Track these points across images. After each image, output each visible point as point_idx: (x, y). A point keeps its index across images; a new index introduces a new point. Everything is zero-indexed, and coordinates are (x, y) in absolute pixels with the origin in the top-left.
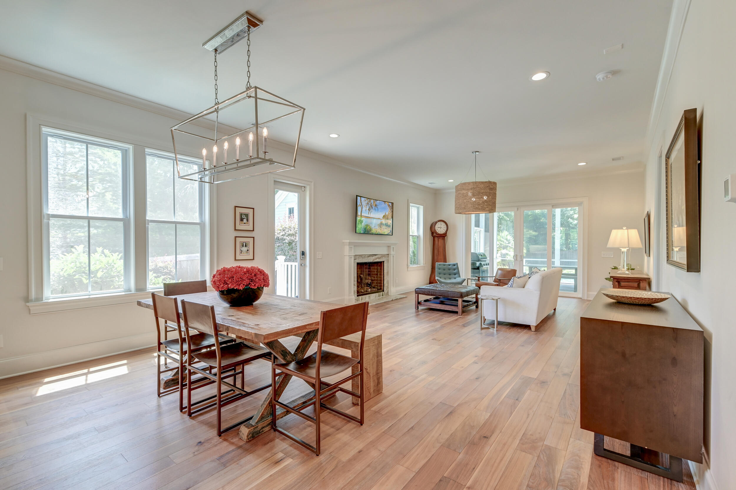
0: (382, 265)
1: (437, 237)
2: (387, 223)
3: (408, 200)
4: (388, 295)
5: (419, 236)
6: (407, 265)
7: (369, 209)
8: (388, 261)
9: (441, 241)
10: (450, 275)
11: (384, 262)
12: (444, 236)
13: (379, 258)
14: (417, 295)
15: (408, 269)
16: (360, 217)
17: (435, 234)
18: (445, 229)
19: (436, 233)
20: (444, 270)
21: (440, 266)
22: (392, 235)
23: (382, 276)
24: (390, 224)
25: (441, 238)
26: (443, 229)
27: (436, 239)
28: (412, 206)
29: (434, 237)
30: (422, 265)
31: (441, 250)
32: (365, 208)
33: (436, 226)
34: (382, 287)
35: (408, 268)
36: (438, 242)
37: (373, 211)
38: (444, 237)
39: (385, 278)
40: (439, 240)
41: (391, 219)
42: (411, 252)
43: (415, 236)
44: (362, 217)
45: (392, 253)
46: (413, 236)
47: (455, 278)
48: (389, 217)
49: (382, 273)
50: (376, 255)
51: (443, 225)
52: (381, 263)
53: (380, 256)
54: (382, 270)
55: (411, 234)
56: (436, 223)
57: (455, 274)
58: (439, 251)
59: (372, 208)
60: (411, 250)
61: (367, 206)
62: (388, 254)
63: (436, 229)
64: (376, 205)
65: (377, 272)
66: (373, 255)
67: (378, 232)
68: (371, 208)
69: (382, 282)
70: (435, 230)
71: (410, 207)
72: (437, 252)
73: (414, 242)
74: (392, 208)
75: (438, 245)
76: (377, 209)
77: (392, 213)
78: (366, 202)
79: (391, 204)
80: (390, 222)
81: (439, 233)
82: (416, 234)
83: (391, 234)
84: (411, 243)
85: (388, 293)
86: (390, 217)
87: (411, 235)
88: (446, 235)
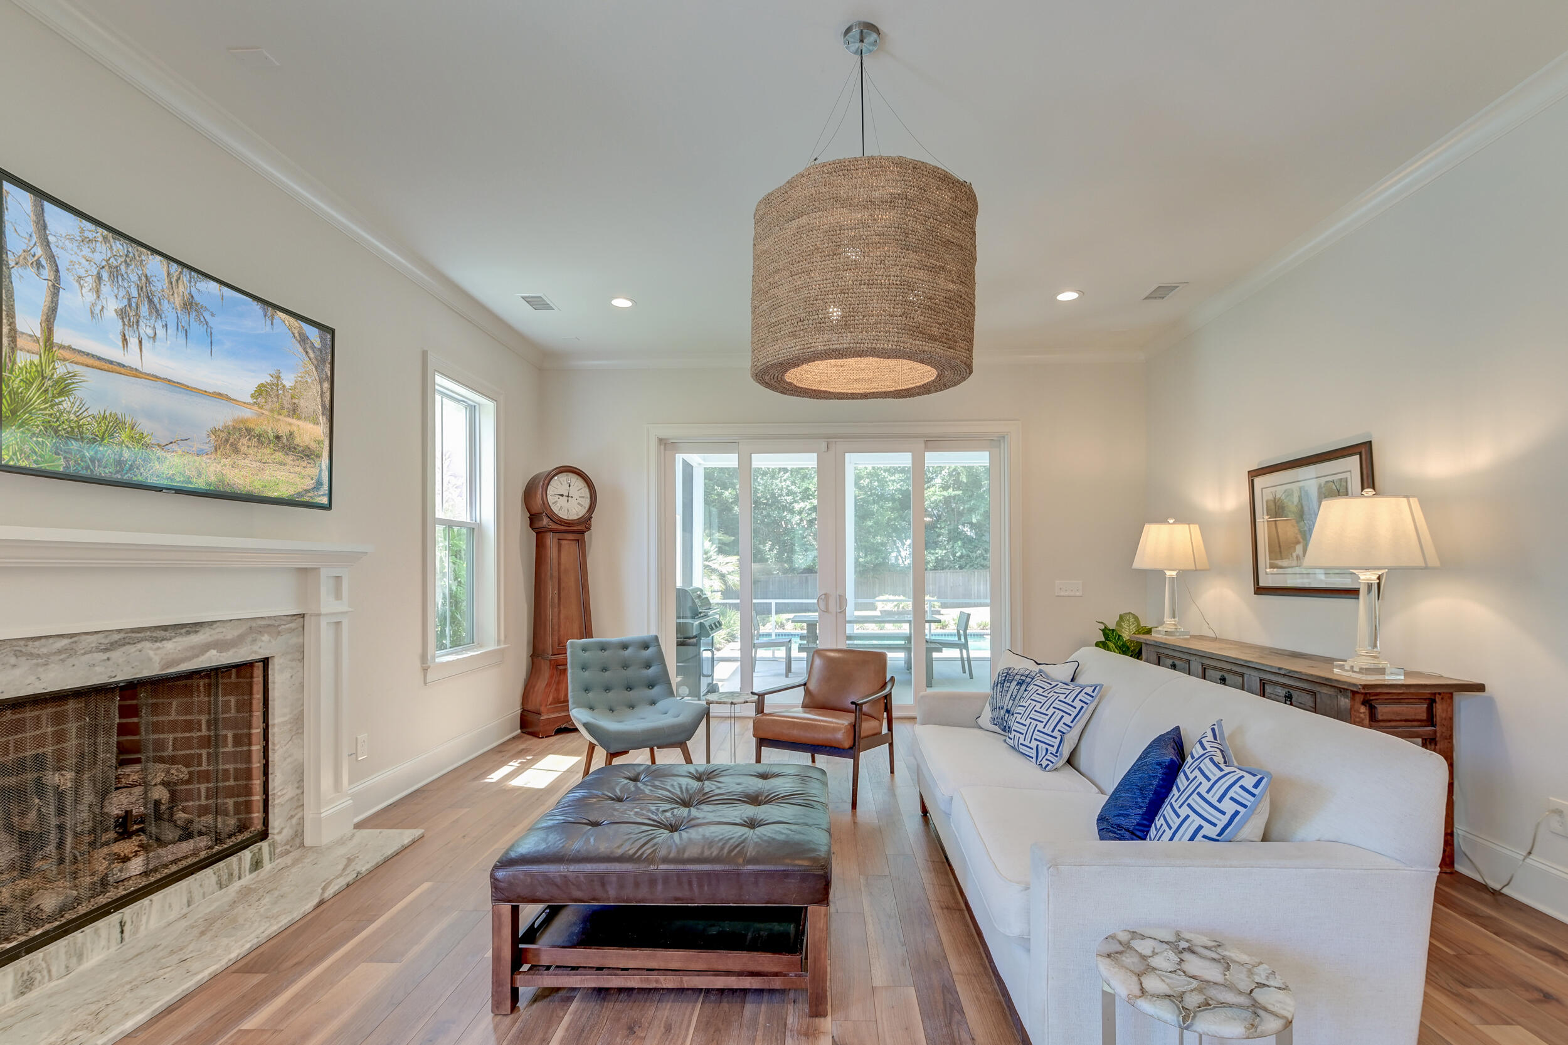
0: (251, 685)
1: (554, 531)
2: (291, 434)
3: (424, 354)
4: (302, 845)
5: (480, 525)
6: (424, 657)
7: (122, 314)
8: (300, 653)
9: (569, 548)
10: (629, 688)
11: (266, 662)
12: (579, 528)
13: (221, 645)
14: (506, 908)
15: (425, 676)
16: (34, 347)
17: (545, 521)
18: (586, 503)
19: (553, 517)
20: (605, 669)
21: (587, 654)
22: (329, 507)
23: (257, 748)
24: (313, 445)
25: (571, 536)
26: (579, 504)
27: (551, 540)
28: (443, 394)
29: (540, 533)
30: (492, 646)
31: (570, 581)
32: (90, 297)
33: (551, 490)
34: (257, 815)
35: (425, 670)
36: (559, 551)
37: (161, 332)
38: (582, 532)
39: (275, 757)
40: (563, 542)
41: (323, 420)
42: (439, 600)
43: (460, 524)
44: (59, 353)
45: (328, 605)
46: (450, 525)
47: (653, 703)
48: (302, 403)
49: (257, 731)
50: (194, 627)
51: (577, 487)
52: (244, 668)
53: (230, 634)
54: (258, 714)
55: (439, 514)
56: (550, 477)
57: (651, 685)
58: (563, 585)
59: (156, 312)
60: (442, 585)
61: (106, 289)
62: (303, 616)
63: (551, 499)
64: (189, 305)
65: (213, 723)
66: (165, 628)
67: (213, 479)
68: (144, 309)
69: (257, 783)
70: (545, 503)
71: (438, 397)
72: (556, 592)
73: (455, 554)
74: (328, 358)
75: (559, 564)
76: (196, 328)
77: (326, 385)
78: (99, 258)
79: (322, 340)
80: (312, 432)
81: (563, 515)
82: (461, 514)
83: (325, 501)
84: (441, 555)
85: (299, 834)
86: (312, 400)
87: (443, 522)
88: (590, 525)
